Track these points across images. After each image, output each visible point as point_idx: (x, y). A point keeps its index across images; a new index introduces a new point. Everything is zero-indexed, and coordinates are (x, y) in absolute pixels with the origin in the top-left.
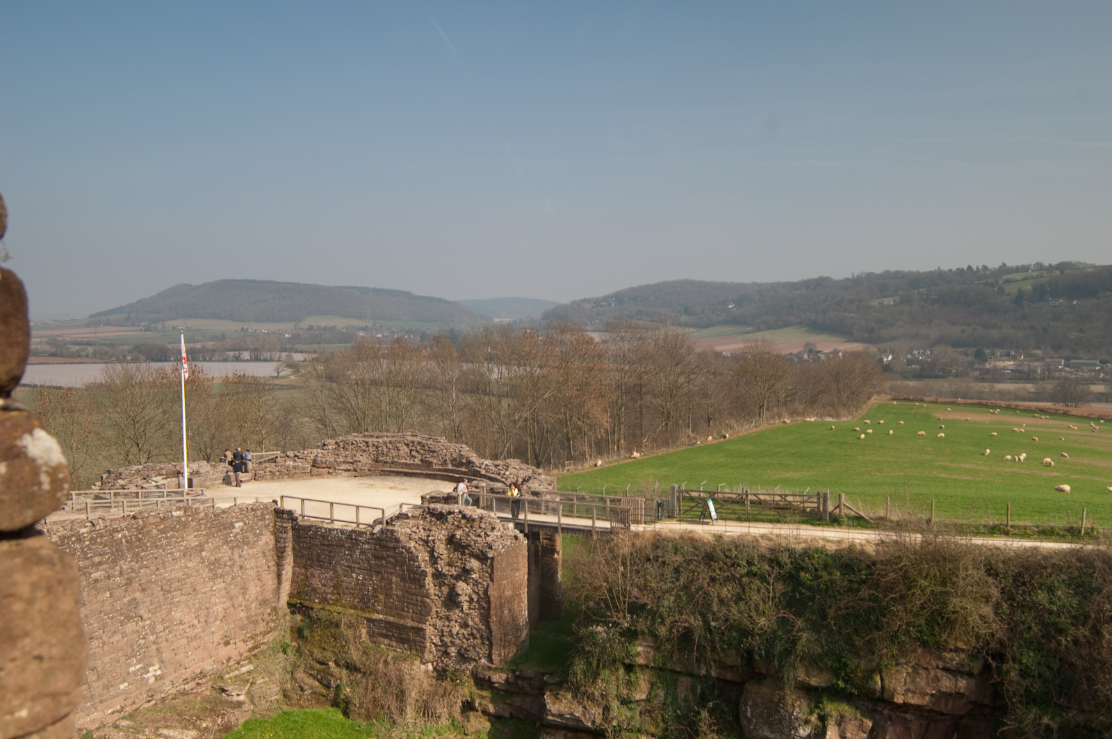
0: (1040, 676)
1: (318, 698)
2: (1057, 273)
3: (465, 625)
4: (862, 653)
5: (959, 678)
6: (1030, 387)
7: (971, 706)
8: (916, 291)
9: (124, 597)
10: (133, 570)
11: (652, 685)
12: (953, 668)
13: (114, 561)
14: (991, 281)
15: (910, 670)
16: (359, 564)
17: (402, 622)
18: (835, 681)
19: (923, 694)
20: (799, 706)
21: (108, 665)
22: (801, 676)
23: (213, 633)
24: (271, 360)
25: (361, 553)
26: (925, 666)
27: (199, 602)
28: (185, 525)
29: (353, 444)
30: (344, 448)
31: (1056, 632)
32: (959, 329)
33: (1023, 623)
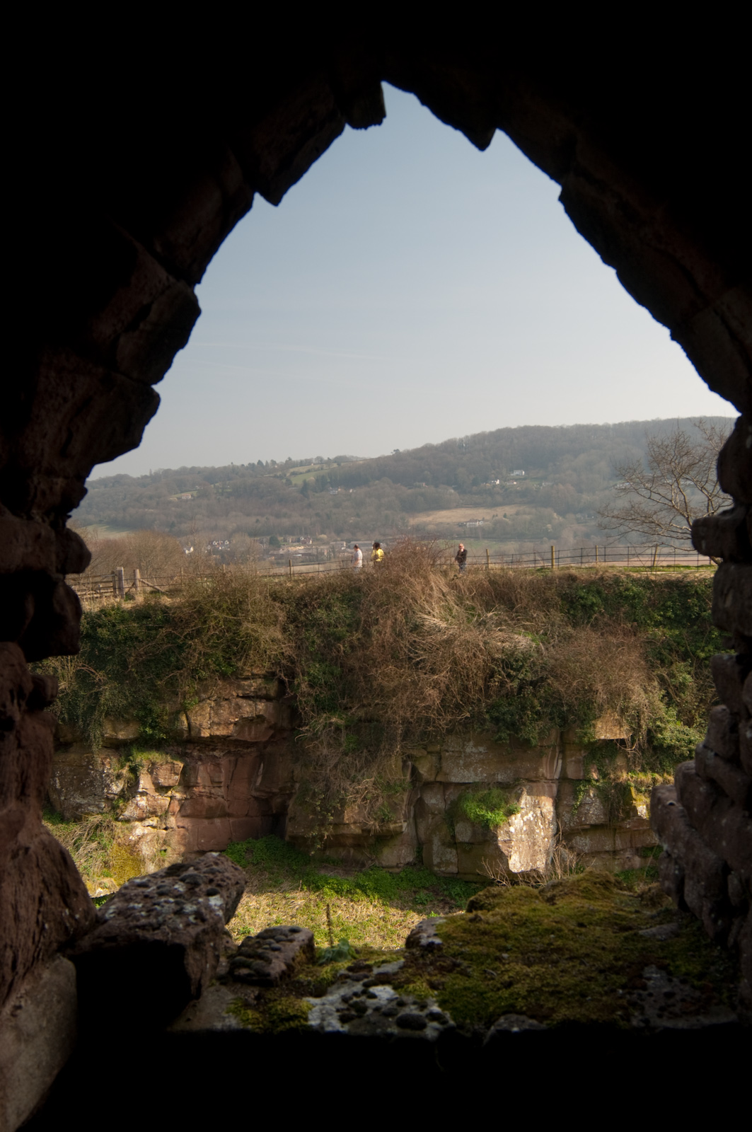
0: (326, 683)
2: (335, 465)
4: (166, 697)
5: (259, 703)
7: (272, 732)
8: (212, 486)
12: (252, 694)
14: (278, 474)
15: (213, 704)
18: (142, 729)
20: (109, 763)
22: (108, 732)
26: (226, 697)
31: (335, 641)
32: (253, 519)
33: (308, 639)
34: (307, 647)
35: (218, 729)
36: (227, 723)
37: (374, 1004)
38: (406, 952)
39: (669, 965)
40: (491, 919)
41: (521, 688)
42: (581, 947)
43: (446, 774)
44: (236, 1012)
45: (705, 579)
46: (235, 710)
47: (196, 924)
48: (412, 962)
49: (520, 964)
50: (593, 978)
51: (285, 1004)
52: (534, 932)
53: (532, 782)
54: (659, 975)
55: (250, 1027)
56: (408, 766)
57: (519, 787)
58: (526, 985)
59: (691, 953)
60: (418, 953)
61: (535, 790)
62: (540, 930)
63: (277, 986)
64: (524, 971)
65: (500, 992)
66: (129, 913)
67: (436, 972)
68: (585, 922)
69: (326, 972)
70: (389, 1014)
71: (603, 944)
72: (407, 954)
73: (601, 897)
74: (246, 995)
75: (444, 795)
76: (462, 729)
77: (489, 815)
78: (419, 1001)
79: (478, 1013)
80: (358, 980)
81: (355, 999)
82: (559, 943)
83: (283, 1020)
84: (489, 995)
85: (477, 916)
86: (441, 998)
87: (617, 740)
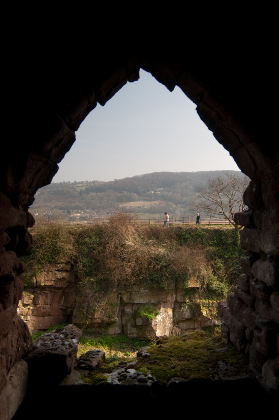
0: (89, 265)
4: (28, 270)
5: (63, 273)
7: (68, 284)
8: (46, 190)
12: (61, 269)
14: (71, 187)
15: (46, 273)
26: (51, 271)
31: (93, 250)
32: (61, 203)
33: (82, 249)
34: (82, 252)
35: (47, 283)
36: (51, 280)
37: (129, 375)
38: (137, 358)
39: (226, 360)
40: (166, 347)
41: (161, 268)
42: (197, 355)
43: (133, 300)
44: (82, 379)
45: (228, 229)
46: (54, 275)
47: (69, 348)
48: (140, 361)
49: (177, 361)
50: (201, 365)
51: (99, 376)
52: (180, 351)
53: (165, 303)
54: (223, 364)
55: (87, 383)
56: (119, 297)
57: (160, 305)
58: (180, 368)
59: (233, 356)
60: (142, 358)
61: (166, 306)
62: (182, 350)
63: (95, 370)
64: (179, 363)
65: (171, 370)
66: (45, 345)
67: (149, 364)
68: (197, 347)
69: (111, 365)
70: (135, 378)
71: (204, 354)
72: (138, 359)
73: (201, 340)
74: (84, 373)
75: (132, 308)
76: (139, 283)
77: (149, 315)
78: (144, 373)
79: (164, 377)
80: (123, 367)
81: (123, 374)
82: (189, 354)
83: (98, 381)
84: (167, 371)
85: (161, 346)
86: (152, 372)
87: (196, 288)
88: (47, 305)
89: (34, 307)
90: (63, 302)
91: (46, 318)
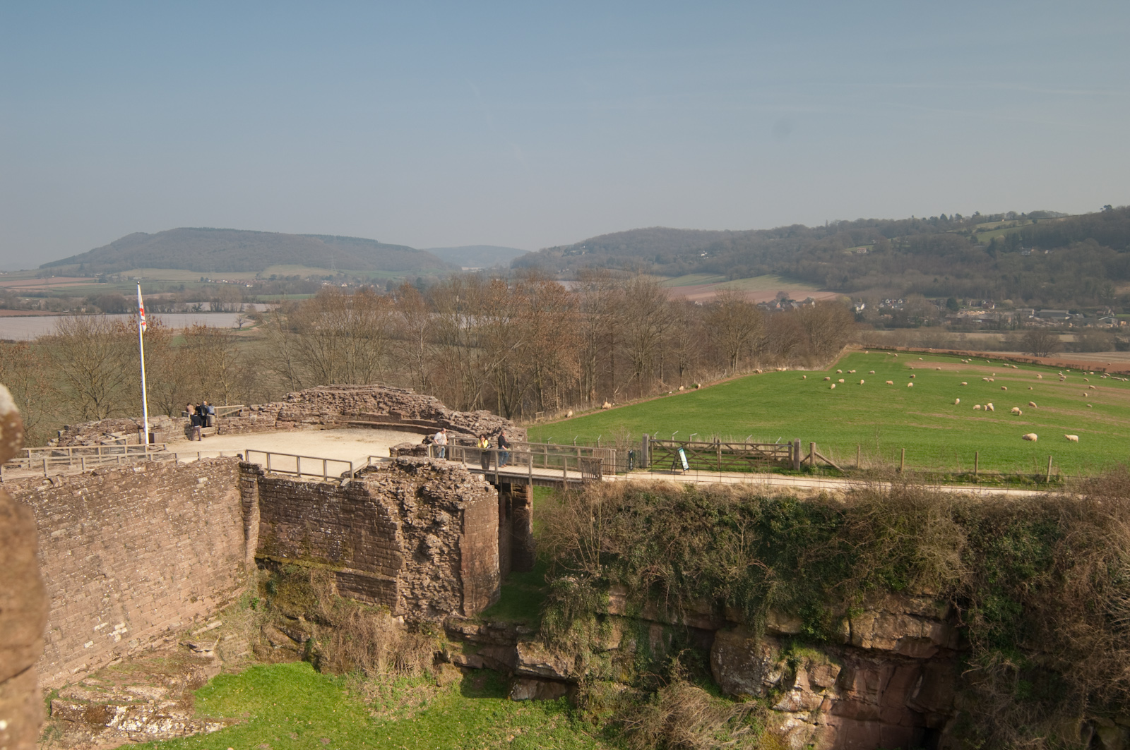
0: (1004, 620)
1: (288, 652)
2: (1030, 222)
3: (436, 578)
4: (831, 600)
5: (926, 623)
6: (1000, 337)
7: (936, 651)
8: (890, 240)
9: (86, 555)
10: (95, 528)
11: (624, 634)
12: (920, 614)
13: (75, 519)
14: (964, 230)
15: (878, 616)
16: (327, 517)
17: (372, 575)
18: (804, 628)
19: (891, 639)
20: (770, 653)
21: (73, 624)
22: (772, 623)
23: (179, 589)
24: (232, 311)
25: (330, 506)
26: (893, 612)
27: (164, 559)
28: (147, 481)
29: (319, 396)
30: (309, 400)
31: (1020, 577)
32: (931, 278)
33: (989, 569)
34: (987, 578)
35: (880, 642)
46: (900, 626)
56: (1089, 732)
88: (874, 694)
89: (839, 694)
90: (916, 692)
91: (868, 724)
